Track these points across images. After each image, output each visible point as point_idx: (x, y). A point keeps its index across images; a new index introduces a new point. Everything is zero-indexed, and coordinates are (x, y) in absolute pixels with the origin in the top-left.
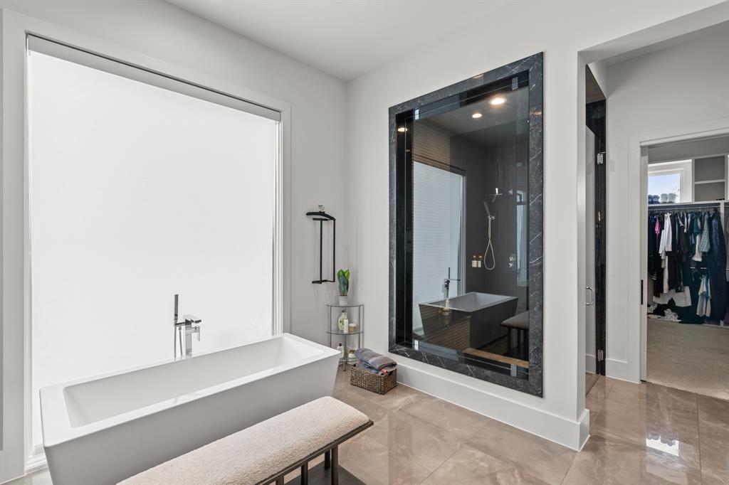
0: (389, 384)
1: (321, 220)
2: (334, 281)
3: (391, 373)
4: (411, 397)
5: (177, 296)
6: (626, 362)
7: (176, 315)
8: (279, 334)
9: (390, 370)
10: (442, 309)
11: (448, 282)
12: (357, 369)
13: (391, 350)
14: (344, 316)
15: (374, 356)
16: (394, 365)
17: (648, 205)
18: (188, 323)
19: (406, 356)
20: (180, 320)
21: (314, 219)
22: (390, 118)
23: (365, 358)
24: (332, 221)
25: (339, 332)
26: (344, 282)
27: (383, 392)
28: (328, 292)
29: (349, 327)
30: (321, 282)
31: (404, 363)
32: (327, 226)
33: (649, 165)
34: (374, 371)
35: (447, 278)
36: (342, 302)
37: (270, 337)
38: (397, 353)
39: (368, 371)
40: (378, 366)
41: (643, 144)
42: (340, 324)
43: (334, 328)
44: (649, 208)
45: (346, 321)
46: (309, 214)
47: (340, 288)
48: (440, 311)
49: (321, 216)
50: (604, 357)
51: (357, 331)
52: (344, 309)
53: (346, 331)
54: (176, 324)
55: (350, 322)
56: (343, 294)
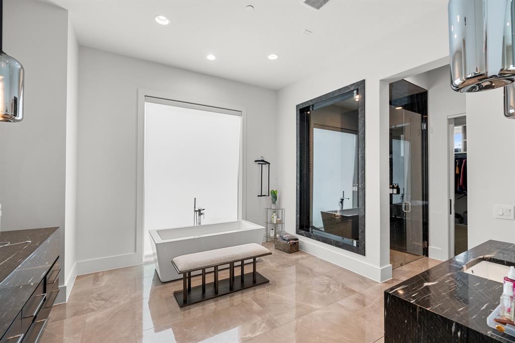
0: (294, 248)
1: (262, 164)
2: (269, 196)
3: (295, 243)
4: (304, 256)
5: (195, 199)
6: (440, 249)
7: (195, 207)
8: (240, 219)
9: (295, 242)
10: (335, 215)
11: (342, 200)
12: (278, 240)
13: (297, 233)
14: (274, 214)
15: (286, 234)
16: (297, 239)
17: (454, 153)
18: (199, 211)
19: (304, 236)
20: (197, 209)
21: (259, 164)
22: (297, 111)
23: (282, 235)
24: (268, 165)
25: (271, 223)
26: (274, 197)
27: (290, 252)
28: (266, 201)
29: (277, 221)
30: (261, 196)
31: (302, 239)
32: (265, 167)
33: (455, 128)
34: (286, 242)
35: (342, 197)
36: (273, 207)
37: (236, 220)
38: (299, 234)
39: (283, 241)
40: (287, 239)
41: (449, 117)
42: (272, 219)
43: (269, 221)
44: (455, 154)
45: (275, 217)
46: (256, 161)
47: (272, 199)
48: (333, 216)
49: (262, 162)
50: (428, 245)
51: (281, 222)
52: (274, 211)
53: (275, 222)
54: (195, 211)
55: (278, 218)
56: (274, 203)
